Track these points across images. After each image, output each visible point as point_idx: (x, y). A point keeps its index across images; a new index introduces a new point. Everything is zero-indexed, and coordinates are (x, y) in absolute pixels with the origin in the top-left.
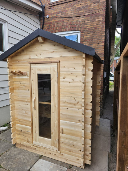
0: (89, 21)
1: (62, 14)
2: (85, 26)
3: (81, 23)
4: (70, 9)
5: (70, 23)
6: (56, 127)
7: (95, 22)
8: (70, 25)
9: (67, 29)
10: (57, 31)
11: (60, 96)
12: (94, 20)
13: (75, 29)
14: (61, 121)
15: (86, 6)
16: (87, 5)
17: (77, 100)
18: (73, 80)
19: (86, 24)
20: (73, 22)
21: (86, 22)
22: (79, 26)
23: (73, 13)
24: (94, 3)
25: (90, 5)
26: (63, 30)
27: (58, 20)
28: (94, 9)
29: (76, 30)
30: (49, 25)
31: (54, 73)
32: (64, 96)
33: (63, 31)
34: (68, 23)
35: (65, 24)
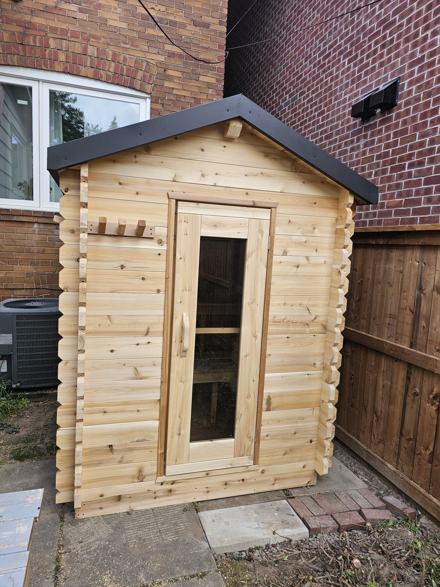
0: (179, 74)
1: (81, 10)
2: (167, 84)
3: (155, 71)
4: (115, 8)
5: (114, 55)
6: (252, 395)
7: (194, 83)
8: (113, 64)
9: (102, 72)
10: (57, 67)
11: (268, 305)
12: (194, 77)
13: (132, 83)
14: (266, 375)
15: (171, 21)
16: (172, 18)
17: (315, 311)
18: (307, 258)
19: (170, 78)
20: (125, 58)
21: (170, 72)
22: (144, 76)
23: (124, 25)
24: (195, 24)
25: (184, 26)
26: (83, 70)
27: (65, 26)
28: (194, 42)
29: (134, 89)
30: (21, 30)
31: (260, 236)
32: (279, 304)
33: (86, 77)
34: (104, 52)
35: (91, 51)
